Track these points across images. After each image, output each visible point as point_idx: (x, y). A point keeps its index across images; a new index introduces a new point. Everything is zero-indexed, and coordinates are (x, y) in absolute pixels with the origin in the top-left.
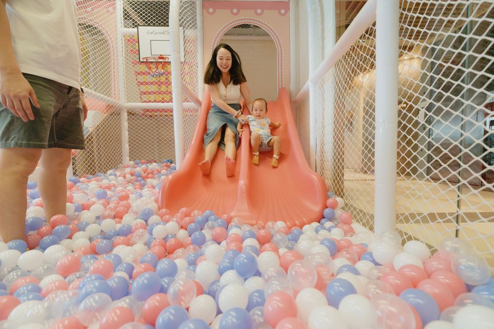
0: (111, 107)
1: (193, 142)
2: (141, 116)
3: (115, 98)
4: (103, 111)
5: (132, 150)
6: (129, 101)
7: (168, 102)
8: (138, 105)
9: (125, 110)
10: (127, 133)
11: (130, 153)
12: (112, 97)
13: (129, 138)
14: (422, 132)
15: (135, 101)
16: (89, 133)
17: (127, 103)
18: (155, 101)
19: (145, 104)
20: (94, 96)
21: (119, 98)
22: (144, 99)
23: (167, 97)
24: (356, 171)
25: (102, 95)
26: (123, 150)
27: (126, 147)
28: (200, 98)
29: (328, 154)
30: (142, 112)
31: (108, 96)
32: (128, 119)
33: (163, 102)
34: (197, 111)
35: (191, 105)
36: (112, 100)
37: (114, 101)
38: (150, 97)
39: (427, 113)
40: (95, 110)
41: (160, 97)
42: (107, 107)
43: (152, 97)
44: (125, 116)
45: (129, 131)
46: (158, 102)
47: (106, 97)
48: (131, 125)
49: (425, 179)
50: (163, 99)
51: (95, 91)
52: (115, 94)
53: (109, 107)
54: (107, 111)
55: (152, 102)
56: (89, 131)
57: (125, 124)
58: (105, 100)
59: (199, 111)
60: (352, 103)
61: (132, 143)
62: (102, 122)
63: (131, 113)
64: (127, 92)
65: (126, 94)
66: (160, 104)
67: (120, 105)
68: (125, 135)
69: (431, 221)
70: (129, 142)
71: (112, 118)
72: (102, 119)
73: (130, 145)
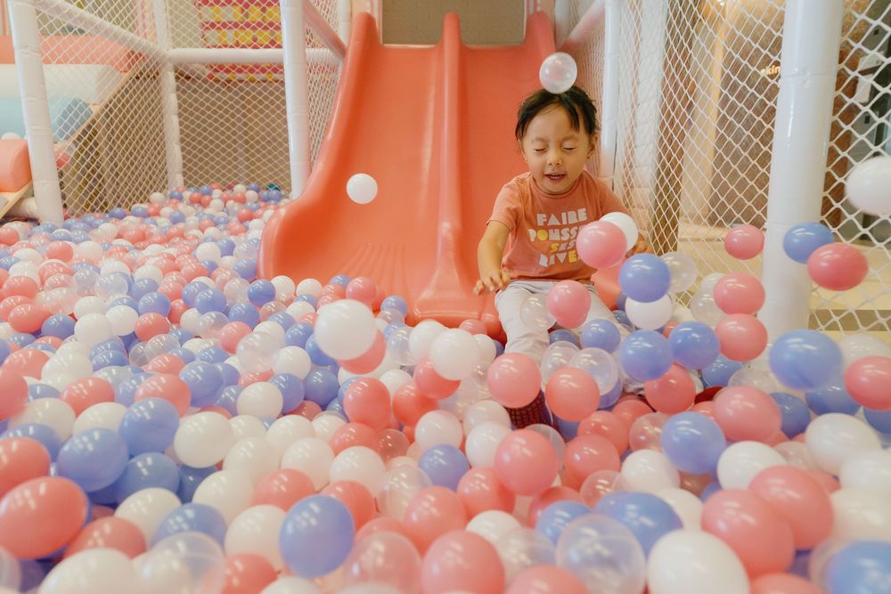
0: (137, 58)
1: (330, 136)
2: (205, 81)
3: (145, 36)
4: (121, 65)
5: (190, 161)
6: (178, 45)
7: (267, 47)
8: (199, 53)
9: (170, 65)
10: (175, 120)
11: (184, 166)
12: (138, 34)
13: (182, 132)
14: (861, 133)
15: (190, 45)
16: (93, 116)
17: (174, 48)
18: (237, 45)
19: (213, 52)
20: (97, 28)
21: (155, 35)
22: (213, 41)
23: (263, 36)
24: (698, 221)
25: (117, 28)
26: (169, 159)
27: (175, 154)
28: (343, 36)
29: (645, 169)
30: (208, 72)
31: (130, 30)
32: (178, 89)
33: (255, 47)
34: (334, 70)
35: (323, 53)
36: (138, 40)
37: (144, 42)
38: (224, 35)
39: (878, 87)
40: (102, 61)
41: (247, 35)
42: (129, 56)
43: (230, 35)
44: (169, 79)
45: (180, 115)
46: (243, 47)
47: (125, 32)
48: (185, 101)
49: (859, 235)
50: (255, 40)
51: (101, 16)
52: (144, 26)
53: (134, 56)
54: (129, 67)
55: (231, 47)
56: (92, 112)
57: (171, 100)
58: (124, 39)
59: (340, 69)
60: (703, 45)
61: (188, 144)
62: (119, 92)
63: (183, 75)
64: (172, 22)
65: (170, 26)
66: (249, 52)
67: (157, 54)
68: (172, 125)
69: (863, 325)
70: (182, 140)
71: (138, 88)
72: (119, 85)
73: (183, 149)
